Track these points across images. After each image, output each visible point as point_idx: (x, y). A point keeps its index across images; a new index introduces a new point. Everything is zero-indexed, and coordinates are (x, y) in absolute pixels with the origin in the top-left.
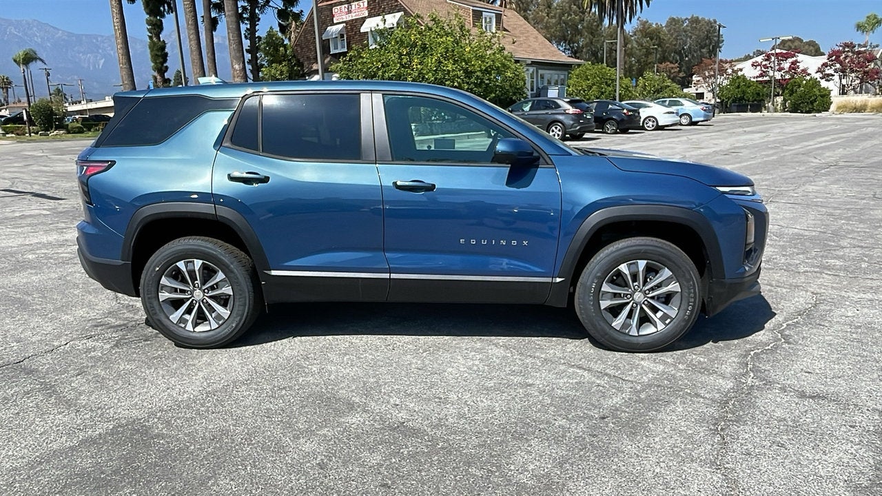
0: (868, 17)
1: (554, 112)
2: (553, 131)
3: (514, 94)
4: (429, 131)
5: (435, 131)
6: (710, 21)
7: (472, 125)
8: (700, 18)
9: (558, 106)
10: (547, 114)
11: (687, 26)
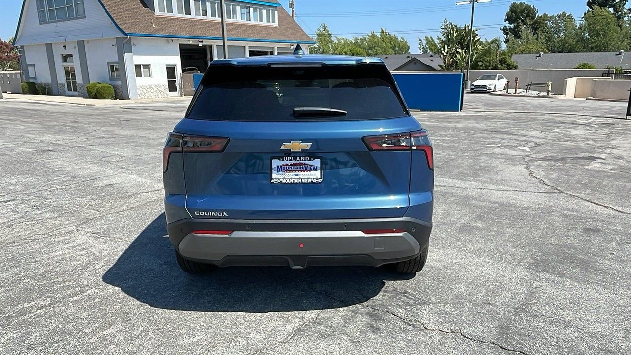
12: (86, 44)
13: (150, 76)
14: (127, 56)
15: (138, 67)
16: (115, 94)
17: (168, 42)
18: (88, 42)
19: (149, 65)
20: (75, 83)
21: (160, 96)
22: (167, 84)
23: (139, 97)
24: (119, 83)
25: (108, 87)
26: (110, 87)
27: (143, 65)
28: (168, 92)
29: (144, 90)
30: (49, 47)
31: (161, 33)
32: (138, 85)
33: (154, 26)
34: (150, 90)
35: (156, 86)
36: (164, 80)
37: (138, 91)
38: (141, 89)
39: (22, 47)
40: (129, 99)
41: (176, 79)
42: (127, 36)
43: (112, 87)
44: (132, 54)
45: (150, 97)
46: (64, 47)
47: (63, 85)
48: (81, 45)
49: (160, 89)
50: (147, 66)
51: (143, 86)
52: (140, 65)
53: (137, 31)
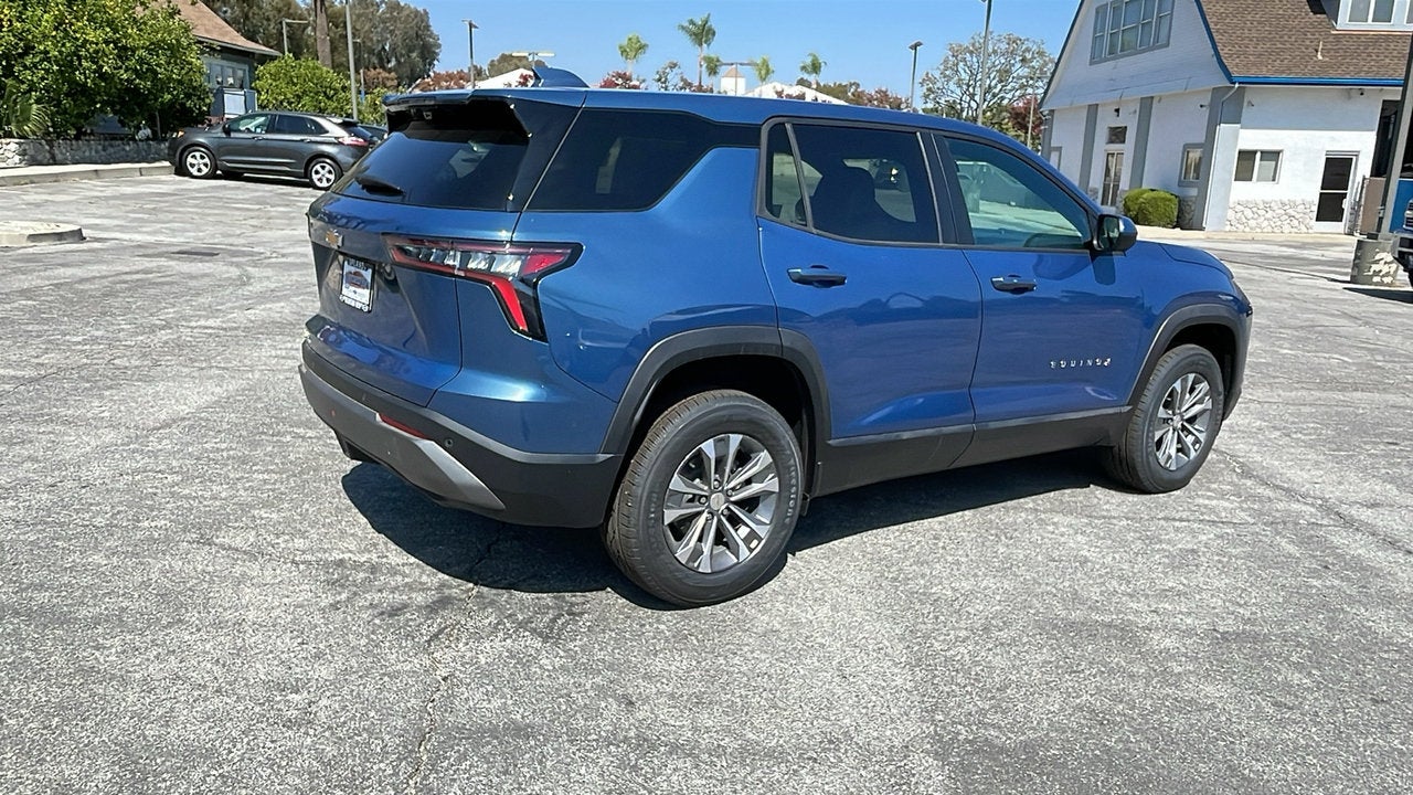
0: (630, 39)
1: (314, 138)
2: (317, 172)
3: (188, 96)
4: (48, 155)
5: (59, 157)
6: (417, 12)
7: (127, 148)
8: (402, 4)
9: (321, 130)
10: (302, 140)
11: (383, 13)
12: (1155, 101)
13: (1274, 180)
14: (1224, 129)
15: (1246, 157)
16: (1178, 217)
17: (1350, 98)
18: (1159, 101)
19: (1277, 153)
20: (1116, 187)
21: (1287, 229)
22: (1317, 202)
23: (1228, 228)
24: (1193, 192)
25: (1164, 199)
26: (1170, 200)
27: (1262, 152)
28: (1313, 222)
29: (1248, 213)
30: (1093, 110)
31: (1333, 74)
32: (1233, 198)
33: (1320, 57)
34: (1262, 212)
35: (1284, 204)
36: (1312, 191)
37: (1230, 213)
38: (1239, 208)
39: (1052, 111)
40: (1202, 229)
41: (1348, 191)
42: (1234, 83)
43: (1176, 201)
44: (1238, 125)
45: (1258, 230)
46: (1117, 110)
47: (1095, 192)
48: (1147, 104)
49: (1291, 212)
50: (1273, 156)
51: (1248, 202)
52: (1255, 152)
53: (1264, 72)
